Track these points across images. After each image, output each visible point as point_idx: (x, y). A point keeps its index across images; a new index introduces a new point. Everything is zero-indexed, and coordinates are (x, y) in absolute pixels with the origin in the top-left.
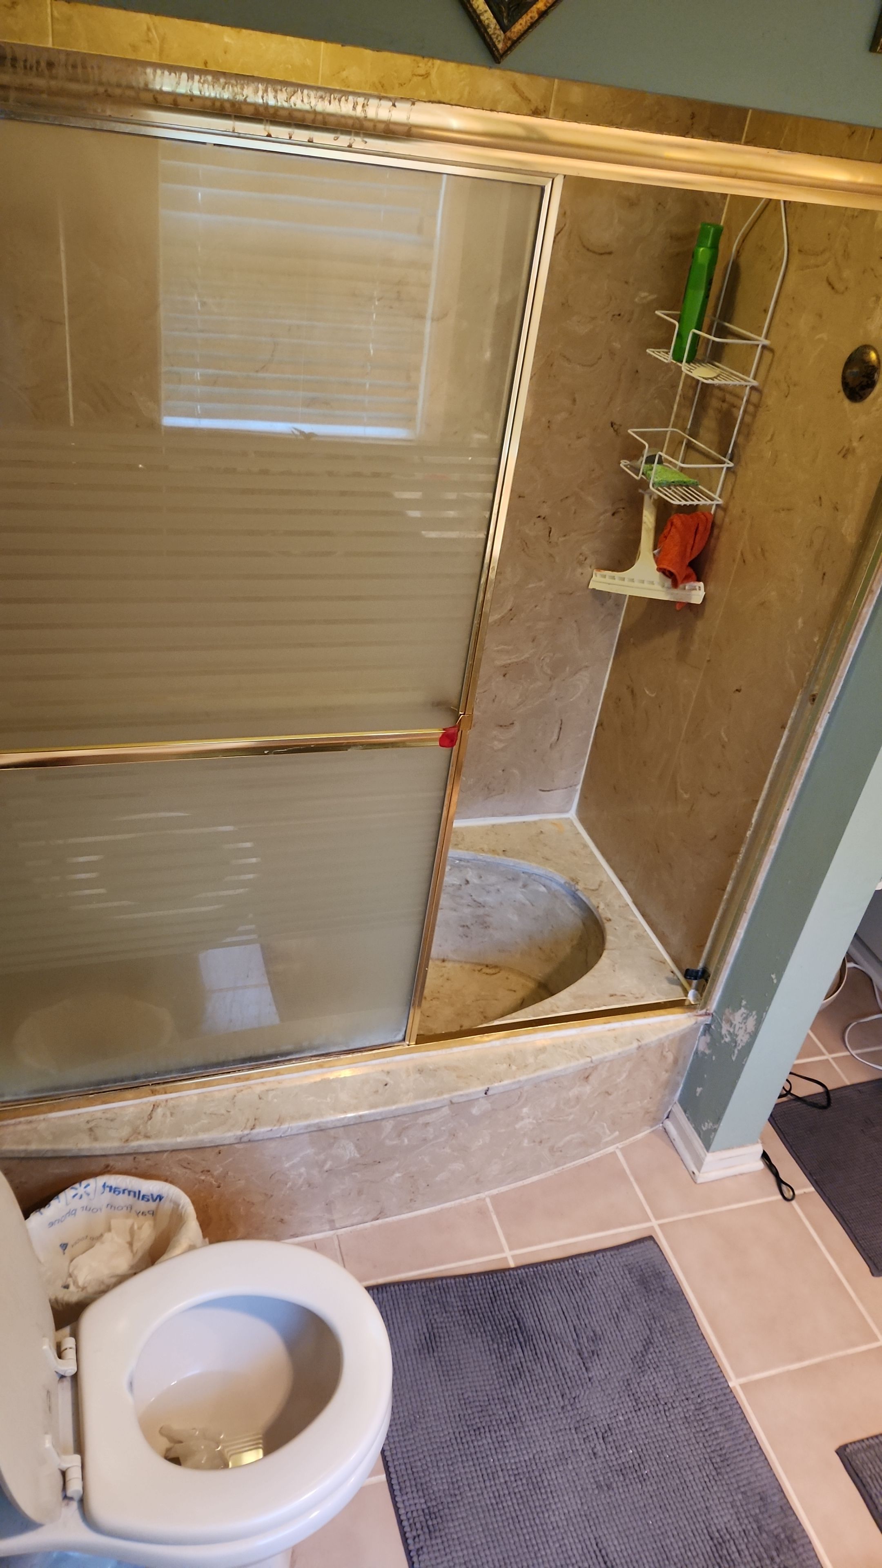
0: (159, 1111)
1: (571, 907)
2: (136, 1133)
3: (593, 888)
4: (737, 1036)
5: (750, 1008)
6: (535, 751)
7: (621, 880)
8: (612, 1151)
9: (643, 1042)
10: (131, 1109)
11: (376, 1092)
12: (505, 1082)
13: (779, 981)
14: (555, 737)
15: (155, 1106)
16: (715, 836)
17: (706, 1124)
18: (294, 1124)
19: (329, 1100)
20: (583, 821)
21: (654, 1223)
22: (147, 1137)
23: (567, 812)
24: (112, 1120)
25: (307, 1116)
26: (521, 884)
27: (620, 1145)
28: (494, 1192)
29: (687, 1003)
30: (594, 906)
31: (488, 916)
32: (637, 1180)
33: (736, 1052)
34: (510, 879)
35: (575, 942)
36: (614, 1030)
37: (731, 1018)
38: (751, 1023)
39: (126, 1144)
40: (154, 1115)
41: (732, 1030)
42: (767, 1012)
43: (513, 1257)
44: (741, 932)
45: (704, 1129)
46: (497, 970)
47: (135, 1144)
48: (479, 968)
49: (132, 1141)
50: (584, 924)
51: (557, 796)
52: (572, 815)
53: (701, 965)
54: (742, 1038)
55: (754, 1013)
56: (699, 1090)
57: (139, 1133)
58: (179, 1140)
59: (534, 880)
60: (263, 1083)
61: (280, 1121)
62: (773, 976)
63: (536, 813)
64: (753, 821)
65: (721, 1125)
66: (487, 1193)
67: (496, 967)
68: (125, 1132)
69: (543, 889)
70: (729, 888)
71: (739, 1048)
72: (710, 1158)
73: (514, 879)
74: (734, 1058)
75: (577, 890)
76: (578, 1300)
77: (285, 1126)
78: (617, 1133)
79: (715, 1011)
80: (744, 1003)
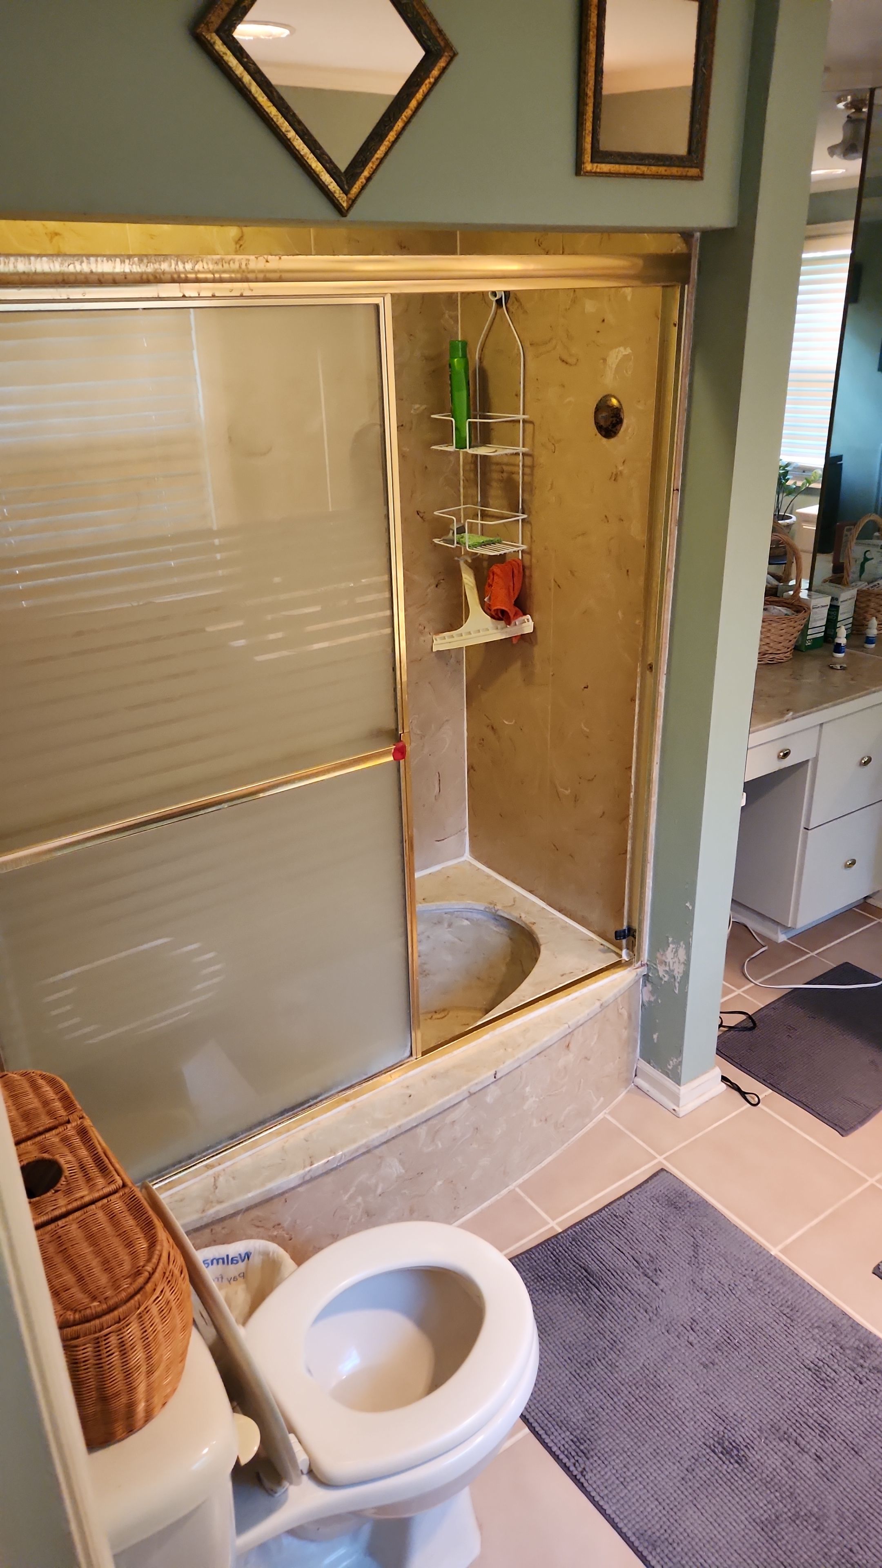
0: (221, 1179)
1: (495, 929)
2: (208, 1202)
3: (510, 904)
4: (673, 971)
5: (677, 942)
6: (424, 806)
7: (531, 892)
8: (602, 1117)
10: (195, 1186)
11: (405, 1103)
12: (508, 1062)
13: (694, 907)
14: (437, 789)
15: (216, 1178)
16: (604, 813)
17: (671, 1062)
18: (346, 1150)
19: (366, 1122)
20: (478, 858)
21: (660, 1158)
22: (220, 1202)
23: (462, 855)
24: (181, 1200)
25: (354, 1140)
26: (446, 925)
27: (607, 1110)
28: (520, 1181)
29: (623, 962)
30: (517, 918)
31: (425, 964)
32: (632, 1132)
33: (677, 985)
34: (435, 924)
35: (508, 960)
36: (576, 998)
37: (664, 958)
38: (682, 952)
39: (204, 1214)
40: (218, 1184)
41: (667, 969)
42: (692, 937)
43: (558, 1224)
44: (649, 882)
45: (670, 1067)
46: (446, 1013)
47: (211, 1211)
48: (430, 1016)
49: (208, 1209)
50: (511, 939)
51: (451, 842)
52: (467, 856)
53: (625, 927)
54: (678, 970)
55: (682, 943)
56: (655, 1036)
57: (212, 1202)
58: (250, 1195)
59: (457, 917)
61: (332, 1151)
62: (688, 904)
63: (438, 863)
64: (633, 784)
65: (684, 1055)
66: (514, 1184)
67: (444, 1010)
68: (199, 1205)
69: (466, 923)
70: (629, 848)
71: (678, 980)
72: (683, 1090)
73: (439, 922)
74: (677, 992)
75: (498, 910)
76: (626, 1236)
77: (339, 1154)
78: (602, 1099)
79: (648, 961)
80: (670, 939)
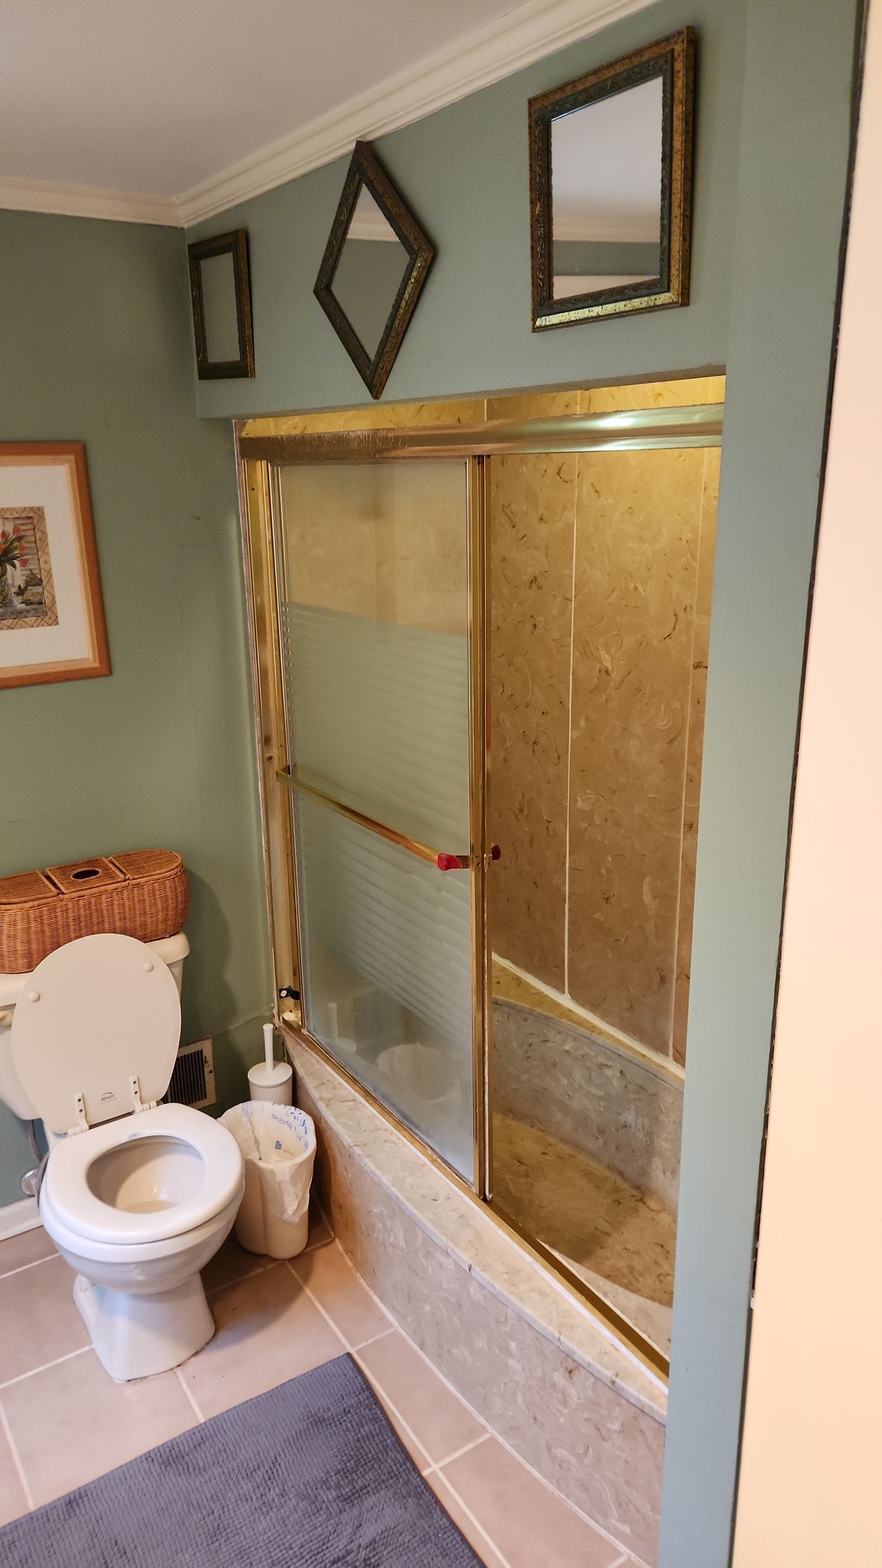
8: (622, 1551)
9: (618, 1380)
10: (346, 1093)
11: (424, 1197)
12: (484, 1274)
19: (402, 1174)
25: (379, 1167)
28: (501, 1440)
60: (399, 1138)
61: (369, 1156)
66: (494, 1432)
77: (366, 1160)
78: (628, 1529)
